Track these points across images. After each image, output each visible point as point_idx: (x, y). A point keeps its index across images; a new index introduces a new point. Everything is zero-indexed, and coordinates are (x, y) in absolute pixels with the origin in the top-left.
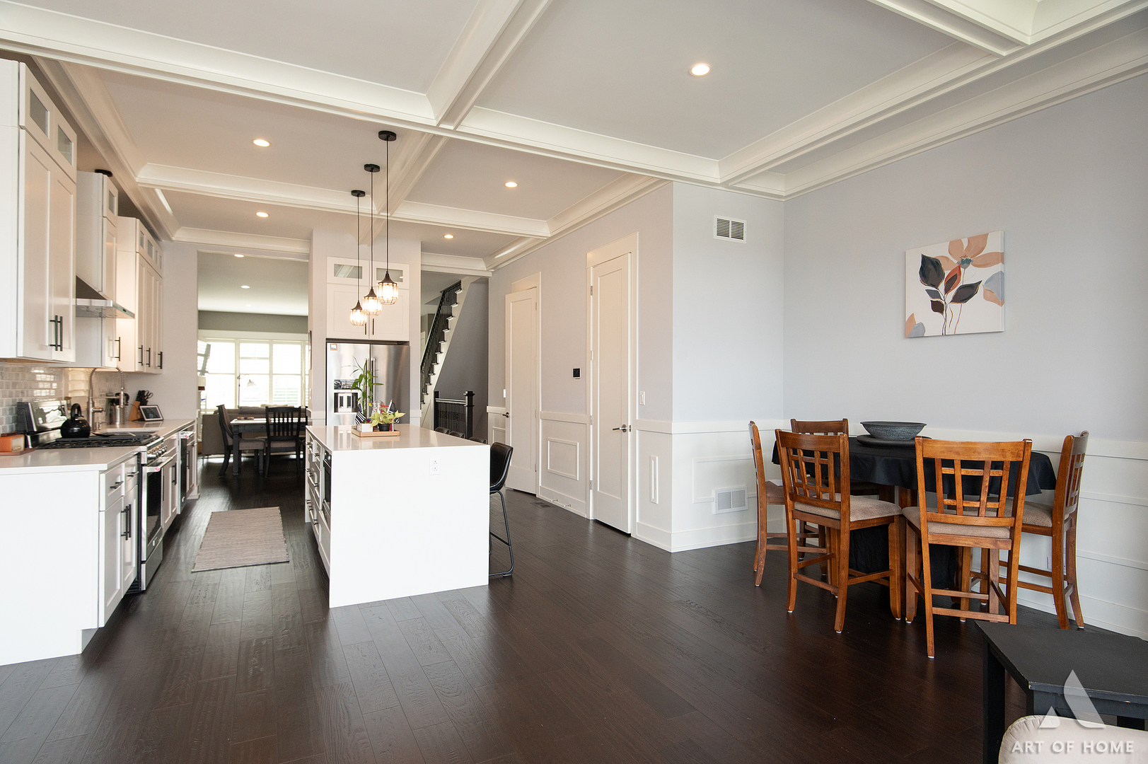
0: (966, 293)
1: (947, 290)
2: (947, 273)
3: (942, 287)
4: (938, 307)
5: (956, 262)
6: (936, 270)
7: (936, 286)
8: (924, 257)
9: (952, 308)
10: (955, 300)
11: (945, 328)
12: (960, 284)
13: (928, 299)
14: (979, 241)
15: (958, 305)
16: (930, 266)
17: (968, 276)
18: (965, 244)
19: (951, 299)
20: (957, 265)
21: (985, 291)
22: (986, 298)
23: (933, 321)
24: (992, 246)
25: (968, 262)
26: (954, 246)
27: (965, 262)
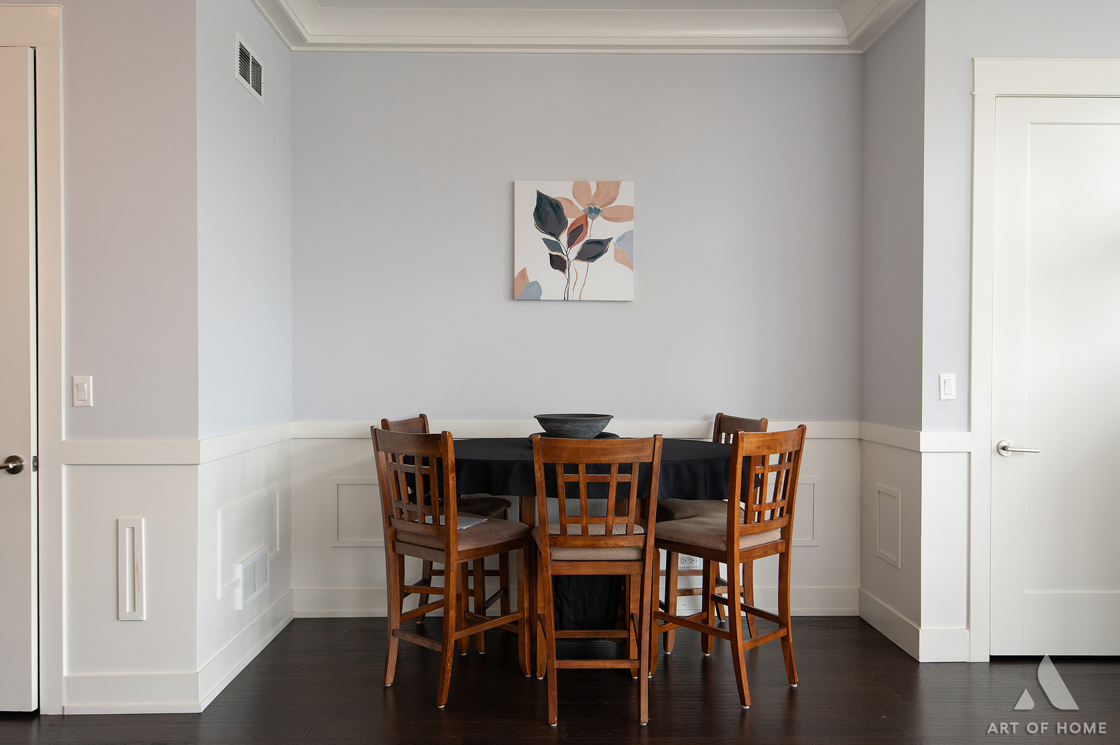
0: (594, 250)
1: (571, 243)
2: (570, 221)
3: (564, 238)
4: (558, 263)
5: (582, 209)
6: (557, 216)
7: (556, 235)
8: (541, 197)
9: (577, 267)
10: (580, 256)
11: (567, 291)
12: (587, 238)
13: (546, 252)
14: (610, 189)
15: (584, 264)
16: (549, 209)
17: (597, 229)
18: (594, 190)
19: (575, 255)
20: (584, 214)
21: (616, 250)
22: (617, 259)
23: (552, 281)
24: (625, 198)
25: (597, 211)
26: (580, 188)
27: (594, 211)
